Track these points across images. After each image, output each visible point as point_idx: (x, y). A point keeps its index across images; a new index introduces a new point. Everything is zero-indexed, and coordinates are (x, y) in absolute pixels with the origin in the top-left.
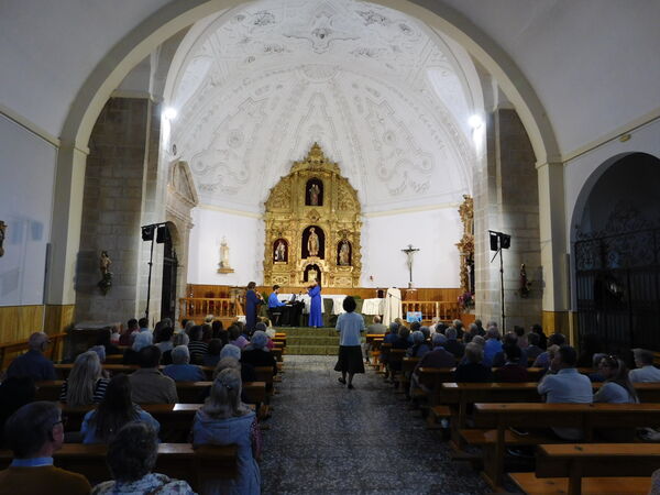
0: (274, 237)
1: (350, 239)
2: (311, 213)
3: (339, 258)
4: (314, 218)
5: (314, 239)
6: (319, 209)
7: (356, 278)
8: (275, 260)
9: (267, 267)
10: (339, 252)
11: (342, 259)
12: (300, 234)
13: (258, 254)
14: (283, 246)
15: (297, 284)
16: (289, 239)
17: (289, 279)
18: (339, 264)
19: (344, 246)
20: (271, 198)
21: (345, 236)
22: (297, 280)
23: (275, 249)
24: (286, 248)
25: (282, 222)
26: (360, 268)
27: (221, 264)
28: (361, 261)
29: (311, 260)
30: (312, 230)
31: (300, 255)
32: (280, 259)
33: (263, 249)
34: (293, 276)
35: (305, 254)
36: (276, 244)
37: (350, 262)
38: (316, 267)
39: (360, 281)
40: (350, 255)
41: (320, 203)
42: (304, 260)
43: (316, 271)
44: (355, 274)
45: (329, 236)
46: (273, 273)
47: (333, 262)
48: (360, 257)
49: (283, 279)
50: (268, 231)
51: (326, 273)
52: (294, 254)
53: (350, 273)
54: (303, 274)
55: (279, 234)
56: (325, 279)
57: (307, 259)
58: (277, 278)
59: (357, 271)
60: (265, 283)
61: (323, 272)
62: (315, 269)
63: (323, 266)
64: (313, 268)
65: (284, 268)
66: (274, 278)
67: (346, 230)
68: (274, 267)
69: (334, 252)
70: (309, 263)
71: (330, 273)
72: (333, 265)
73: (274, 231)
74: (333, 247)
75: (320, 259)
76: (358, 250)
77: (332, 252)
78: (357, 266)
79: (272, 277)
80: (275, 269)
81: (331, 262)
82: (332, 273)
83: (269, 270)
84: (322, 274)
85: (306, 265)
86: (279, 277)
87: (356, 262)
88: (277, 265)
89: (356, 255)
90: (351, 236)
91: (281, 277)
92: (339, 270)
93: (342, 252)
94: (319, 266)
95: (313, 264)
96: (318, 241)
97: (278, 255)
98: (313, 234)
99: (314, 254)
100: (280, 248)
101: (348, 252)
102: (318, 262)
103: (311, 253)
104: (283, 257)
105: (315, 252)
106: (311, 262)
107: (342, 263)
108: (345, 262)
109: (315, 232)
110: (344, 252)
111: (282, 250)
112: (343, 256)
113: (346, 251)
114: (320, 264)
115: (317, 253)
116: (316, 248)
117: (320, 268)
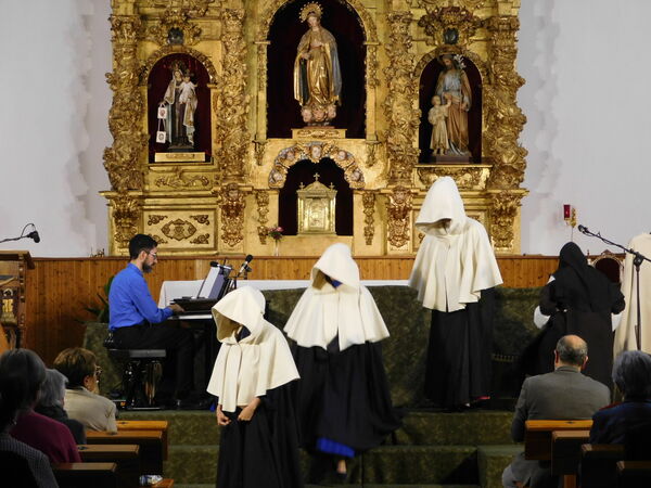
0: (151, 48)
1: (475, 48)
3: (426, 130)
5: (318, 53)
8: (155, 147)
9: (125, 174)
10: (426, 105)
11: (441, 134)
12: (258, 32)
13: (86, 120)
14: (187, 87)
15: (253, 246)
16: (213, 52)
17: (218, 223)
19: (450, 80)
21: (451, 33)
22: (251, 226)
23: (155, 99)
24: (202, 95)
26: (517, 171)
28: (524, 139)
29: (309, 143)
30: (311, 14)
31: (260, 123)
32: (178, 142)
33: (104, 99)
34: (234, 211)
35: (283, 118)
36: (157, 78)
37: (474, 148)
38: (329, 172)
39: (517, 225)
40: (474, 116)
42: (277, 146)
43: (332, 186)
44: (498, 195)
45: (381, 39)
46: (148, 201)
47: (403, 147)
48: (518, 122)
49: (195, 223)
50: (121, 23)
51: (372, 197)
52: (236, 116)
53: (477, 193)
54: (277, 201)
55: (170, 36)
56: (369, 219)
57: (291, 137)
58: (166, 221)
59: (505, 183)
60: (117, 244)
61: (359, 190)
62: (325, 181)
63: (362, 166)
64: (317, 176)
65: (197, 177)
66: (155, 220)
67: (456, 10)
68: (152, 177)
69: (403, 104)
70: (299, 157)
71: (391, 195)
72: (401, 161)
73: (150, 24)
74: (400, 81)
75: (347, 136)
76: (506, 94)
77: (395, 104)
78: (505, 160)
79: (146, 219)
80: (158, 183)
81: (395, 148)
82: (400, 196)
83: (130, 189)
84: (357, 199)
85: (287, 164)
86: (173, 216)
87: (502, 146)
88: (165, 168)
89: (502, 116)
90: (479, 35)
91: (183, 216)
92: (428, 182)
93: (438, 103)
94: (343, 165)
95: (316, 158)
96: (336, 61)
97: (169, 126)
98: (316, 29)
99: (319, 116)
100: (178, 94)
101: (464, 105)
102: (338, 151)
103: (306, 114)
104: (191, 130)
105: (325, 105)
106: (310, 149)
107: (442, 150)
108: (456, 146)
109: (324, 22)
110: (449, 104)
111: (184, 104)
112: (446, 119)
113: (457, 101)
114: (347, 157)
115: (332, 112)
116: (328, 89)
117: (350, 177)
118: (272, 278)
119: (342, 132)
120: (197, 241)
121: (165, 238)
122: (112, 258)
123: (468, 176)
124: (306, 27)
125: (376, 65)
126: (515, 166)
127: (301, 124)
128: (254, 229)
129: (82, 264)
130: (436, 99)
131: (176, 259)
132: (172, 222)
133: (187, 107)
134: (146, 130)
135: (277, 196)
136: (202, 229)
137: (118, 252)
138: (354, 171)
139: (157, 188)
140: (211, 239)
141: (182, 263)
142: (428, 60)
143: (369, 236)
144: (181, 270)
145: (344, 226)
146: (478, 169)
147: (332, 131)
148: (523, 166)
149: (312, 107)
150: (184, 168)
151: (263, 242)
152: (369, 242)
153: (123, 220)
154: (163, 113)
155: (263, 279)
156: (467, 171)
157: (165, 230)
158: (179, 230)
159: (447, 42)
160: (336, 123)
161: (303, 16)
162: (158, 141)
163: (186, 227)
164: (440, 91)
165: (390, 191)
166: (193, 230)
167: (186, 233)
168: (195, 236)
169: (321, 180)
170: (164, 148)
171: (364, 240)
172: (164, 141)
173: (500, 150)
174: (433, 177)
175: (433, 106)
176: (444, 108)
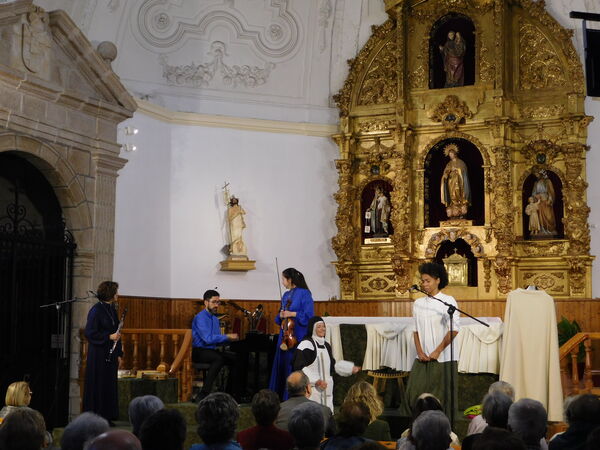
0: (362, 177)
1: (558, 165)
2: (442, 107)
4: (451, 118)
6: (465, 94)
7: (577, 272)
8: (364, 235)
11: (534, 221)
12: (419, 164)
14: (382, 199)
16: (393, 177)
19: (540, 186)
20: (349, 82)
21: (541, 157)
25: (377, 139)
26: (583, 244)
27: (227, 250)
29: (449, 231)
30: (451, 151)
31: (421, 218)
32: (378, 232)
34: (400, 272)
35: (435, 215)
36: (366, 195)
41: (468, 78)
42: (432, 231)
43: (464, 256)
45: (493, 163)
46: (361, 267)
47: (502, 230)
48: (584, 211)
49: (387, 280)
50: (341, 165)
53: (562, 258)
55: (371, 171)
56: (488, 276)
57: (439, 226)
58: (371, 279)
59: (575, 251)
60: (343, 293)
61: (480, 258)
62: (460, 253)
63: (483, 242)
64: (456, 250)
66: (365, 279)
67: (544, 142)
68: (363, 253)
69: (503, 203)
70: (443, 238)
71: (494, 260)
72: (503, 239)
73: (361, 163)
74: (500, 189)
75: (474, 224)
76: (575, 194)
78: (574, 236)
79: (360, 278)
80: (366, 256)
81: (497, 231)
82: (500, 261)
83: (346, 261)
84: (480, 264)
85: (436, 243)
86: (375, 276)
87: (571, 227)
88: (370, 248)
89: (571, 208)
90: (560, 156)
91: (381, 276)
92: (529, 251)
93: (532, 201)
94: (470, 242)
95: (453, 239)
96: (466, 179)
97: (373, 223)
98: (455, 160)
99: (456, 212)
100: (378, 203)
101: (549, 202)
103: (449, 212)
104: (385, 225)
105: (459, 206)
106: (449, 233)
107: (536, 232)
108: (545, 228)
109: (459, 156)
110: (539, 201)
111: (381, 209)
112: (538, 212)
113: (544, 199)
114: (472, 237)
115: (464, 210)
116: (461, 195)
117: (474, 250)
119: (470, 222)
120: (388, 291)
121: (370, 289)
122: (339, 301)
123: (555, 248)
124: (448, 159)
125: (490, 180)
126: (581, 240)
127: (446, 218)
130: (531, 199)
132: (374, 280)
133: (383, 211)
134: (359, 226)
136: (391, 283)
137: (344, 298)
139: (366, 259)
142: (527, 175)
143: (488, 287)
145: (472, 280)
146: (561, 243)
147: (464, 221)
148: (588, 240)
149: (452, 208)
150: (380, 247)
152: (488, 291)
156: (553, 244)
157: (371, 284)
158: (379, 284)
159: (539, 162)
160: (467, 217)
161: (446, 152)
162: (366, 231)
163: (382, 282)
164: (534, 194)
166: (386, 284)
167: (382, 286)
168: (388, 288)
169: (458, 253)
171: (485, 289)
173: (570, 229)
174: (532, 249)
175: (529, 203)
176: (536, 204)
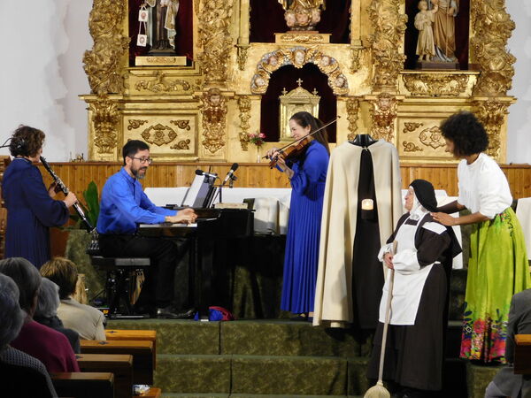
3: (412, 35)
8: (135, 51)
9: (104, 78)
10: (412, 8)
11: (427, 40)
13: (66, 22)
15: (235, 152)
17: (199, 129)
18: (412, 62)
22: (232, 132)
23: (137, 4)
26: (505, 79)
28: (512, 46)
29: (293, 48)
31: (242, 27)
32: (158, 45)
34: (215, 116)
35: (266, 21)
37: (461, 54)
38: (313, 78)
39: (504, 134)
40: (461, 21)
42: (260, 50)
43: (315, 92)
44: (485, 102)
46: (128, 105)
47: (388, 53)
48: (507, 28)
49: (175, 128)
51: (356, 103)
52: (218, 20)
53: (464, 100)
54: (259, 107)
56: (353, 126)
57: (274, 42)
58: (146, 126)
59: (492, 90)
60: (96, 149)
61: (343, 96)
62: (308, 87)
63: (346, 72)
64: (300, 81)
65: (178, 82)
66: (134, 125)
68: (132, 81)
69: (389, 8)
70: (283, 62)
71: (375, 102)
72: (387, 67)
75: (333, 41)
77: (381, 9)
78: (493, 67)
79: (126, 123)
80: (139, 87)
81: (380, 54)
82: (385, 103)
83: (110, 93)
84: (341, 105)
85: (270, 69)
86: (154, 121)
87: (489, 52)
88: (145, 72)
89: (490, 22)
91: (164, 121)
92: (414, 88)
93: (425, 8)
94: (327, 70)
95: (299, 64)
97: (150, 29)
99: (303, 20)
101: (451, 11)
102: (322, 57)
103: (290, 18)
104: (172, 33)
105: (309, 9)
106: (294, 54)
107: (428, 57)
108: (443, 52)
110: (436, 8)
111: (166, 7)
112: (433, 25)
113: (444, 5)
114: (331, 62)
115: (316, 16)
117: (334, 83)
118: (253, 186)
119: (327, 37)
120: (178, 147)
122: (91, 163)
123: (454, 83)
126: (502, 73)
127: (285, 29)
128: (236, 135)
129: (61, 168)
130: (423, 4)
131: (157, 165)
132: (152, 127)
133: (168, 10)
134: (126, 33)
135: (259, 102)
136: (182, 135)
137: (97, 157)
138: (338, 77)
139: (137, 92)
140: (192, 145)
141: (162, 170)
144: (162, 176)
146: (464, 76)
147: (316, 35)
148: (511, 73)
149: (296, 11)
150: (164, 72)
151: (245, 149)
153: (102, 125)
154: (144, 16)
155: (244, 186)
156: (454, 77)
157: (146, 135)
158: (159, 135)
160: (320, 28)
162: (139, 44)
163: (166, 132)
165: (375, 98)
166: (173, 135)
167: (166, 138)
168: (176, 142)
169: (303, 86)
170: (145, 51)
172: (144, 45)
173: (487, 56)
174: (419, 84)
175: (419, 11)
176: (431, 13)
